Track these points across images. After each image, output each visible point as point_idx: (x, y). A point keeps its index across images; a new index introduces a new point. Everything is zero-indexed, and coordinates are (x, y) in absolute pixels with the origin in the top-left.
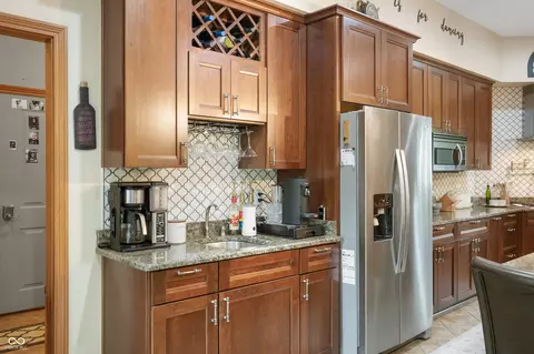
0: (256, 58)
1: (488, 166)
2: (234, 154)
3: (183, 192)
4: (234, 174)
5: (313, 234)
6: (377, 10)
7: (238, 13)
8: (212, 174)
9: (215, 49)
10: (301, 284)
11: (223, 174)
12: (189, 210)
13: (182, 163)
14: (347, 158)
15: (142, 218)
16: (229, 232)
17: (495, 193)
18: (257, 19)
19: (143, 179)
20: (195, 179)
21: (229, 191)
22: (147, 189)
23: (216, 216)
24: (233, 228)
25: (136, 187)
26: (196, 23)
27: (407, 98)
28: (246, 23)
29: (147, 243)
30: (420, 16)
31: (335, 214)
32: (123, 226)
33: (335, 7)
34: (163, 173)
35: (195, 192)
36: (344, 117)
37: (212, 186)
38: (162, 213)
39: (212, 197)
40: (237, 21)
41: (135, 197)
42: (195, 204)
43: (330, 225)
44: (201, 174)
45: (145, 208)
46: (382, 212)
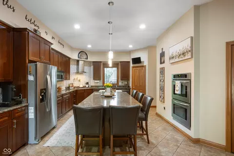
1: (69, 79)
5: (17, 104)
6: (40, 33)
14: (31, 78)
17: (71, 86)
27: (50, 60)
30: (53, 38)
31: (26, 96)
33: (27, 29)
36: (29, 65)
43: (24, 100)
46: (43, 94)
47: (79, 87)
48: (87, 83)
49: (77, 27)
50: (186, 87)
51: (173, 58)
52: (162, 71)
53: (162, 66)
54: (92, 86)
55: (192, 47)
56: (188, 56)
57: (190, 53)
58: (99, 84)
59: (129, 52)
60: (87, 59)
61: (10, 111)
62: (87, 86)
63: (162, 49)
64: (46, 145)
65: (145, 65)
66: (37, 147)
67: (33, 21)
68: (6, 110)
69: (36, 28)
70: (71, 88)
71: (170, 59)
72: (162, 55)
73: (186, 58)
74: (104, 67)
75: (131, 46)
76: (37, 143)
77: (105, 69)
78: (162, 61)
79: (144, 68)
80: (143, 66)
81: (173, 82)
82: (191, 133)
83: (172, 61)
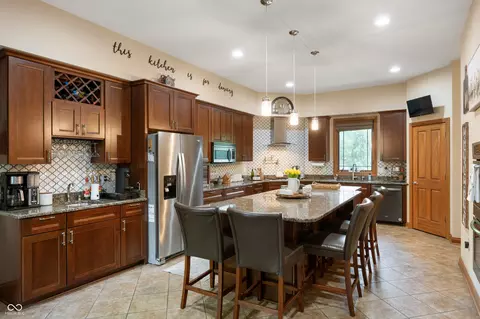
0: (98, 104)
1: (250, 158)
2: (87, 156)
3: (52, 177)
4: (88, 166)
5: (131, 198)
6: (173, 80)
7: (86, 80)
8: (73, 166)
9: (71, 99)
10: (121, 223)
11: (81, 166)
12: (57, 187)
13: (47, 161)
14: (151, 158)
15: (22, 192)
16: (83, 198)
17: (255, 173)
18: (99, 83)
19: (25, 170)
20: (61, 170)
21: (85, 176)
22: (25, 176)
23: (76, 189)
24: (86, 196)
25: (17, 175)
26: (57, 85)
27: (191, 126)
28: (92, 85)
29: (25, 205)
30: (205, 82)
31: (145, 187)
32: (9, 197)
33: (143, 80)
34: (39, 166)
35: (61, 177)
36: (149, 136)
37: (73, 173)
38: (36, 188)
39: (73, 179)
40: (85, 85)
41: (16, 181)
42: (60, 183)
43: (143, 192)
44: (65, 166)
45: (25, 186)
46: (170, 184)
47: (274, 177)
49: (237, 54)
54: (307, 176)
58: (324, 170)
59: (402, 85)
61: (117, 205)
64: (168, 270)
65: (445, 116)
66: (156, 270)
67: (162, 62)
68: (111, 204)
69: (167, 73)
70: (255, 178)
74: (337, 131)
75: (395, 70)
76: (159, 263)
77: (341, 133)
79: (443, 126)
80: (440, 122)
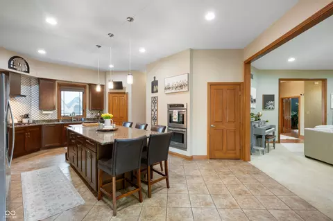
48: (27, 116)
50: (183, 115)
51: (169, 88)
52: (155, 101)
53: (155, 95)
54: (34, 122)
55: (188, 82)
56: (185, 89)
57: (187, 87)
60: (28, 72)
62: (25, 121)
63: (155, 78)
65: (127, 91)
71: (165, 89)
72: (155, 83)
73: (184, 90)
74: (60, 90)
77: (62, 92)
78: (155, 90)
79: (125, 96)
80: (124, 93)
81: (168, 111)
82: (187, 153)
83: (168, 91)
